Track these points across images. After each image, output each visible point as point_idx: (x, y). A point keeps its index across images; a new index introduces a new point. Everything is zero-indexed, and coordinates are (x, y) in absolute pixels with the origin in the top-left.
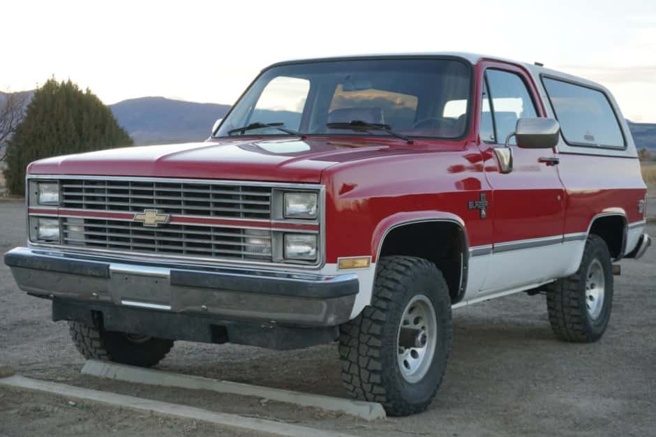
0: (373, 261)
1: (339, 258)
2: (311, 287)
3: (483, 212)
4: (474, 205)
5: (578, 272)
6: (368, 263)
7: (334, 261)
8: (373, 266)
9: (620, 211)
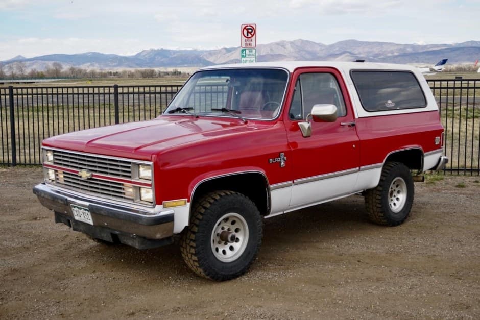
0: (188, 201)
1: (163, 202)
2: (144, 219)
3: (282, 164)
4: (274, 160)
5: (379, 185)
6: (185, 203)
7: (160, 203)
8: (189, 204)
9: (415, 147)
